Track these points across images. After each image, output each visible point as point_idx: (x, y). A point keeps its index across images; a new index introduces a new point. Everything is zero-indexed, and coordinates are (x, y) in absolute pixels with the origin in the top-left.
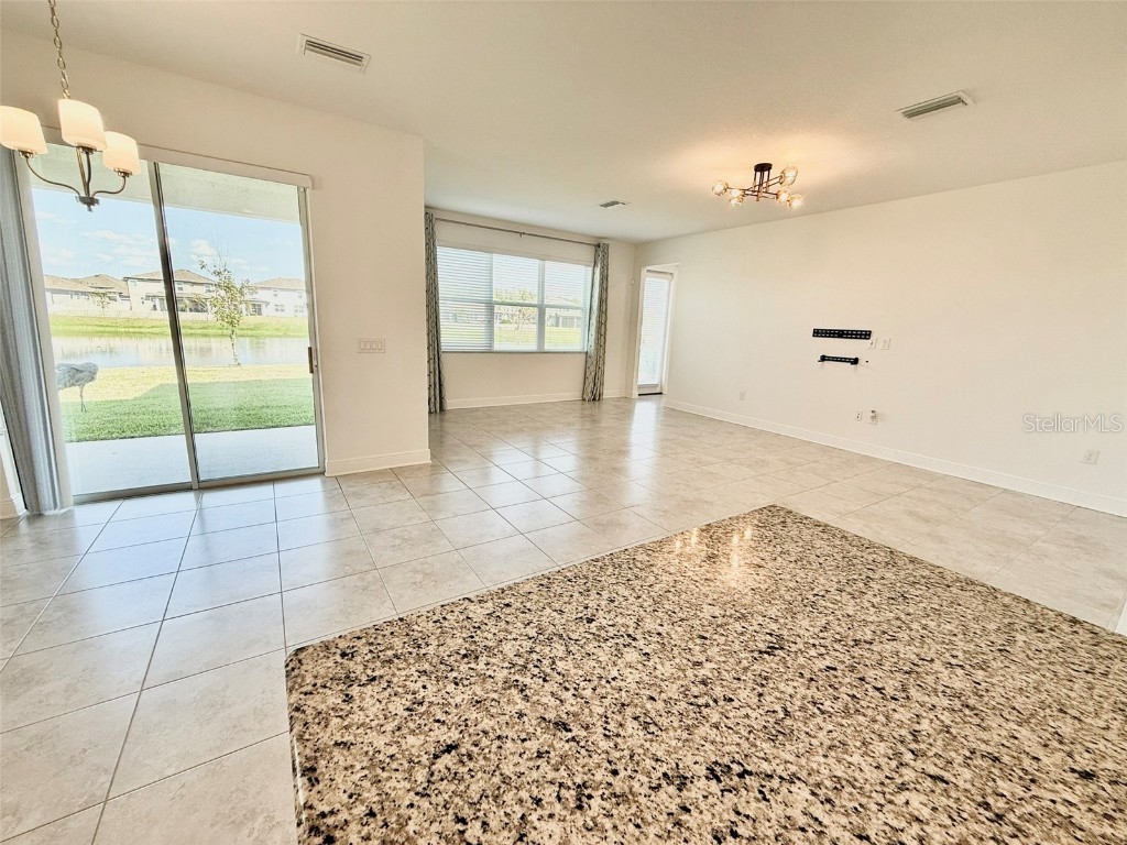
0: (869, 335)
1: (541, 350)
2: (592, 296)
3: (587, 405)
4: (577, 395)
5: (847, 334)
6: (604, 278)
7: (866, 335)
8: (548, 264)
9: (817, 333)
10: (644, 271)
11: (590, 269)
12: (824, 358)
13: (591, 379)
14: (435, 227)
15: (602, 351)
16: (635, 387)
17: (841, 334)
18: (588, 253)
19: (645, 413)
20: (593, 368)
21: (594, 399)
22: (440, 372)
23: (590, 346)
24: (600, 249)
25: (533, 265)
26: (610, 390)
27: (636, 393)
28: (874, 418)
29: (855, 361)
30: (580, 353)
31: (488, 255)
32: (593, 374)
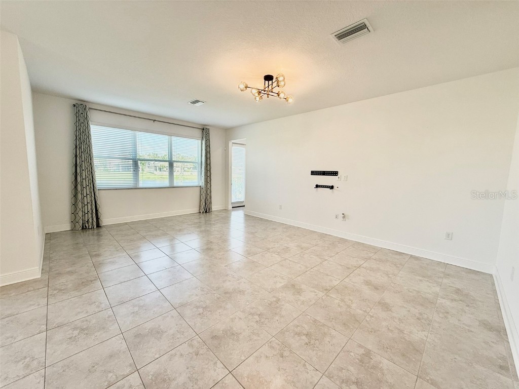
0: (337, 173)
1: (172, 186)
2: (201, 156)
3: (202, 216)
4: (196, 210)
5: (327, 173)
6: (208, 146)
7: (335, 173)
8: (173, 138)
9: (313, 173)
10: (230, 144)
11: (200, 141)
12: (317, 186)
13: (203, 201)
14: (88, 113)
15: (209, 185)
16: (230, 203)
17: (324, 173)
18: (198, 133)
19: (237, 217)
20: (204, 195)
21: (206, 212)
22: (96, 202)
23: (202, 183)
24: (205, 131)
25: (165, 138)
26: (215, 206)
27: (230, 207)
28: (344, 217)
29: (332, 187)
30: (197, 186)
31: (133, 132)
32: (205, 198)
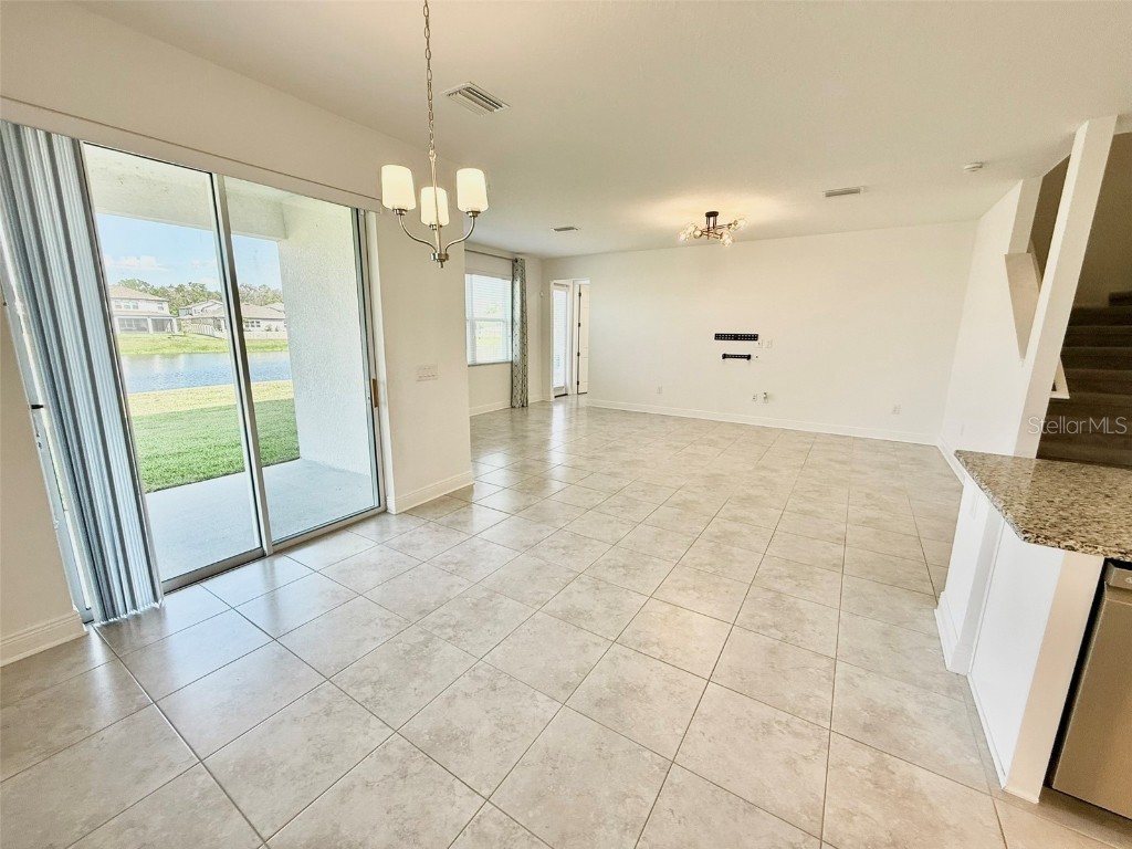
0: (757, 337)
2: (513, 308)
3: (514, 412)
4: (507, 404)
5: (741, 337)
6: (524, 292)
7: (754, 338)
9: (718, 337)
10: (552, 285)
11: (510, 284)
12: (725, 356)
13: (519, 386)
15: (526, 360)
16: (552, 390)
17: (736, 337)
20: (519, 376)
21: (522, 406)
23: (515, 355)
24: (518, 264)
26: (533, 396)
27: (552, 396)
28: (766, 398)
29: (749, 357)
30: (507, 362)
32: (521, 382)
